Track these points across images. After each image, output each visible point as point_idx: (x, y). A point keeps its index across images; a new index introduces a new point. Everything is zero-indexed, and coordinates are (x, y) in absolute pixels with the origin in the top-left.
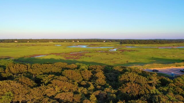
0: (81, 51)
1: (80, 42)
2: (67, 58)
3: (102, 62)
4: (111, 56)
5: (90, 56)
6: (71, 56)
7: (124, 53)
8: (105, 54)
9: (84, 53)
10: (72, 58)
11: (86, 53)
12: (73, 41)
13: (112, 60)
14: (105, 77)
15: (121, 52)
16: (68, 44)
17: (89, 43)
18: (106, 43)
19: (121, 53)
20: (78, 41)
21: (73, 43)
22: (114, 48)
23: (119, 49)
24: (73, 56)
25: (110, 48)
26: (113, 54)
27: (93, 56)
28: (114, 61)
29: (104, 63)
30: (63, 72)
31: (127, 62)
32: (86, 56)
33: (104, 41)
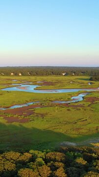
0: (27, 101)
1: (23, 75)
2: (10, 120)
3: (61, 131)
4: (75, 115)
5: (43, 115)
6: (15, 116)
7: (93, 106)
8: (65, 109)
9: (32, 107)
10: (16, 120)
11: (37, 106)
12: (12, 74)
13: (75, 125)
14: (66, 175)
15: (90, 103)
16: (5, 82)
17: (39, 79)
18: (67, 78)
19: (89, 106)
20: (20, 74)
21: (11, 78)
22: (79, 94)
24: (17, 116)
25: (73, 93)
26: (78, 109)
27: (47, 114)
28: (78, 127)
29: (63, 132)
31: (97, 129)
32: (37, 115)
33: (64, 74)
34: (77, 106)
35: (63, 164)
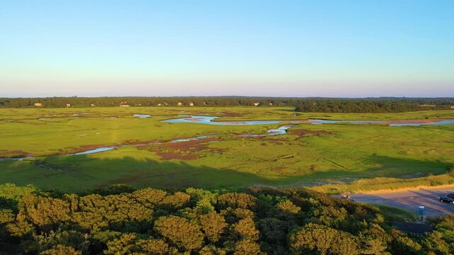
0: (198, 134)
1: (195, 105)
2: (166, 156)
3: (250, 171)
4: (272, 150)
5: (221, 151)
6: (175, 152)
7: (303, 139)
8: (258, 143)
9: (206, 140)
10: (176, 156)
11: (211, 140)
12: (180, 104)
13: (274, 163)
15: (297, 136)
16: (167, 113)
17: (219, 110)
18: (260, 108)
19: (296, 139)
20: (192, 104)
21: (179, 109)
22: (281, 126)
23: (293, 128)
24: (179, 150)
25: (271, 125)
26: (278, 144)
27: (228, 149)
28: (279, 166)
29: (255, 173)
30: (156, 223)
31: (312, 169)
32: (212, 151)
33: (256, 104)
34: (277, 140)
35: (252, 213)
